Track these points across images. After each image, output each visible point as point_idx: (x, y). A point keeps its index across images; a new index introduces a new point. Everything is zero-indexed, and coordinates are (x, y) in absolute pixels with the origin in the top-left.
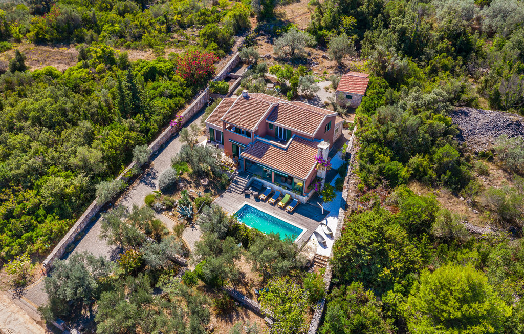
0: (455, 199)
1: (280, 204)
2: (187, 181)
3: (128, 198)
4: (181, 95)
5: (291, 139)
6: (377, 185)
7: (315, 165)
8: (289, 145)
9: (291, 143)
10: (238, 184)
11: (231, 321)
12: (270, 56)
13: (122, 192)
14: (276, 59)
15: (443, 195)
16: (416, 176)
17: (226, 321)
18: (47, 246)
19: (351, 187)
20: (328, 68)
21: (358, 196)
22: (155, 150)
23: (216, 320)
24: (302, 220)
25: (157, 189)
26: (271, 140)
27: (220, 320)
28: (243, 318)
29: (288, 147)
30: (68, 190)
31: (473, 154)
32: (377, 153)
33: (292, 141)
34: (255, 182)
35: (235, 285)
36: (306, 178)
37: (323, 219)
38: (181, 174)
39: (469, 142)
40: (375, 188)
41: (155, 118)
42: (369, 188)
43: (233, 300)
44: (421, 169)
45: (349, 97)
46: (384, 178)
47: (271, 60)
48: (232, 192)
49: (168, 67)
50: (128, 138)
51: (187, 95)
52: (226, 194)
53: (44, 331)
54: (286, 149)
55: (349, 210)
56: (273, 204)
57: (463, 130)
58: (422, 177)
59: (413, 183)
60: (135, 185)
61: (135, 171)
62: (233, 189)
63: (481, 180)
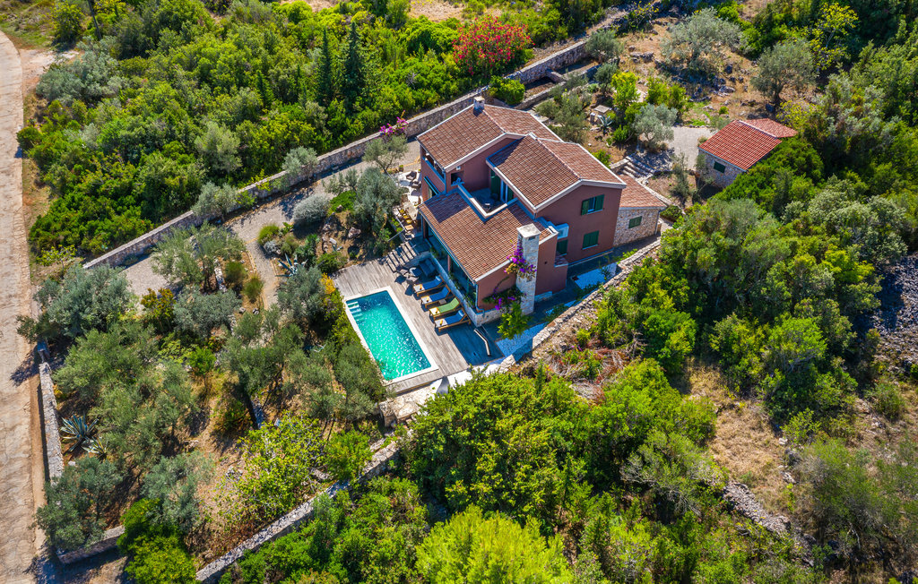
0: (768, 435)
1: (434, 311)
2: (339, 224)
3: (246, 222)
4: (437, 87)
5: (505, 205)
6: (619, 344)
7: (508, 262)
8: (496, 214)
9: (500, 211)
10: (399, 255)
11: (224, 450)
12: (651, 55)
13: (243, 210)
14: (658, 65)
15: (746, 417)
16: (721, 357)
17: (217, 447)
18: (104, 247)
19: (566, 329)
20: (744, 105)
21: (566, 349)
22: (334, 163)
23: (208, 437)
24: (446, 350)
25: (291, 222)
26: (473, 196)
27: (212, 441)
28: (241, 453)
29: (492, 217)
30: (171, 181)
31: (897, 365)
32: (656, 284)
33: (504, 209)
34: (428, 262)
35: (269, 402)
36: (477, 280)
37: (481, 363)
38: (339, 211)
39: (904, 336)
40: (610, 347)
41: (367, 113)
42: (603, 342)
43: (252, 423)
44: (735, 348)
45: (720, 167)
46: (640, 337)
47: (650, 64)
48: (385, 265)
49: (452, 38)
50: (297, 130)
51: (447, 90)
52: (373, 265)
53: (28, 352)
54: (486, 220)
55: (525, 365)
56: (426, 308)
57: (909, 307)
58: (731, 365)
59: (707, 371)
60: (269, 206)
61: (278, 185)
62: (390, 261)
63: (870, 423)
